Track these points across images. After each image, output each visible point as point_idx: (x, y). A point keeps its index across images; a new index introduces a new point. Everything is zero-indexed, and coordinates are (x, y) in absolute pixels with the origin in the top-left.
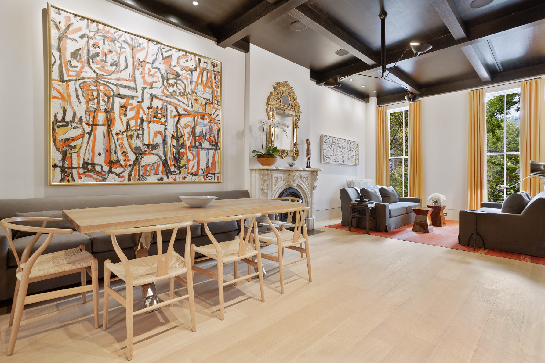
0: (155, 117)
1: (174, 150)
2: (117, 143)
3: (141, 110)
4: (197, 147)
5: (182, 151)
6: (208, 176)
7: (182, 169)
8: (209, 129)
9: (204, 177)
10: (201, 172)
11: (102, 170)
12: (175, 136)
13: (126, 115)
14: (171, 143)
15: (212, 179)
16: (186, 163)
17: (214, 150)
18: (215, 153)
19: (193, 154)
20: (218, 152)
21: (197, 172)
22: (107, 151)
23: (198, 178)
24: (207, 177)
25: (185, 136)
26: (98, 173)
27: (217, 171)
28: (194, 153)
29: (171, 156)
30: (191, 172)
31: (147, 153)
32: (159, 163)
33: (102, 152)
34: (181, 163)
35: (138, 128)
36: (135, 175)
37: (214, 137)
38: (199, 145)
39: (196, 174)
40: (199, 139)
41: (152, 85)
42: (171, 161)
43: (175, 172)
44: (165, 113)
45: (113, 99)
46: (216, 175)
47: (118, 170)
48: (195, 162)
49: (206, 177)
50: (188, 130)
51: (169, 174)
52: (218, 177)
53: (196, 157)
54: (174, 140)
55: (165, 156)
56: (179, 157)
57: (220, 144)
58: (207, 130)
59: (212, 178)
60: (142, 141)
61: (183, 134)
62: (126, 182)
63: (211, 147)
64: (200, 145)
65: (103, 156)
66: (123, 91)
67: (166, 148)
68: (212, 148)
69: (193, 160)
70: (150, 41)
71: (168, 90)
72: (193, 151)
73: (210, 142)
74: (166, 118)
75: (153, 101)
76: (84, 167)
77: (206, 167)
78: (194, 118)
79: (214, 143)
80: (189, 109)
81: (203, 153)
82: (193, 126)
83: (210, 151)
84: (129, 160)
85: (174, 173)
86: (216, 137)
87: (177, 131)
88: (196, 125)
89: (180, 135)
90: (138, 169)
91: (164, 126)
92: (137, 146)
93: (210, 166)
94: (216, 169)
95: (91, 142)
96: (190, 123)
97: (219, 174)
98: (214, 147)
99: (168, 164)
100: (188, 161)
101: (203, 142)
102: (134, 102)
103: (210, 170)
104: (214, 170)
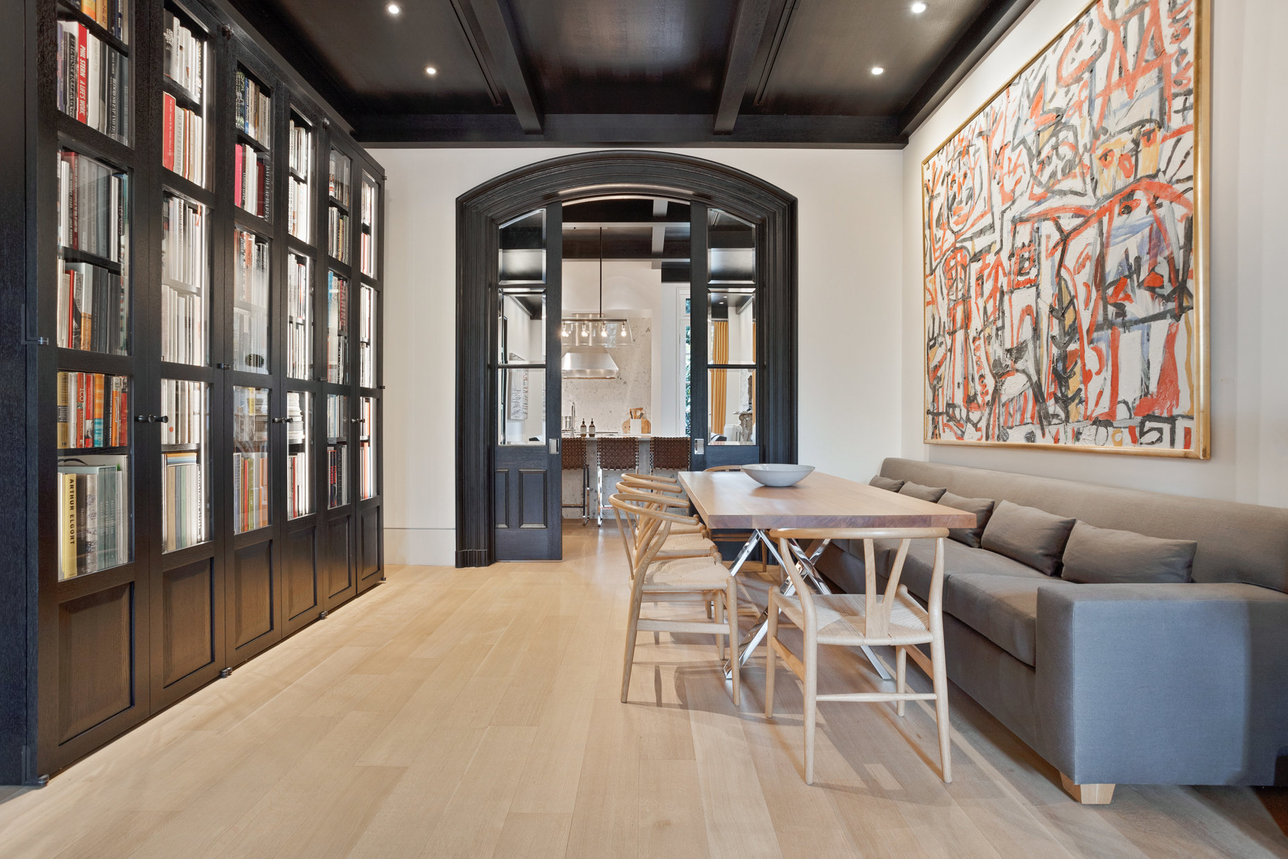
0: (1020, 273)
1: (1055, 351)
2: (974, 358)
3: (1000, 268)
4: (1111, 325)
5: (1073, 347)
6: (1145, 429)
7: (1072, 407)
8: (1150, 236)
9: (1131, 430)
10: (1122, 412)
11: (961, 418)
12: (1057, 307)
13: (982, 295)
14: (1048, 332)
15: (1160, 440)
16: (1082, 387)
17: (1168, 316)
18: (1174, 330)
19: (1098, 352)
20: (1187, 323)
21: (1112, 413)
22: (965, 378)
23: (1113, 436)
24: (1142, 434)
25: (1077, 299)
26: (958, 423)
27: (1183, 407)
28: (1103, 346)
29: (1050, 368)
30: (1094, 415)
31: (1009, 371)
32: (1027, 392)
33: (960, 381)
34: (1069, 389)
35: (997, 316)
36: (994, 426)
37: (1171, 260)
38: (1118, 315)
39: (1106, 422)
40: (1116, 293)
41: (1014, 194)
42: (1048, 385)
43: (1057, 416)
44: (1037, 252)
45: (970, 267)
46: (1181, 425)
47: (975, 416)
48: (1105, 379)
49: (1137, 434)
50: (1086, 274)
51: (1045, 423)
52: (1188, 432)
53: (1107, 361)
54: (1054, 319)
55: (1038, 372)
56: (1065, 369)
57: (1198, 286)
58: (1140, 247)
59: (1164, 437)
60: (1002, 344)
61: (1073, 293)
62: (983, 441)
63: (1158, 308)
64: (1121, 311)
65: (961, 386)
66: (980, 244)
67: (1039, 348)
68: (1162, 309)
69: (1098, 373)
70: (1010, 85)
71: (1040, 184)
72: (1098, 340)
73: (1153, 287)
74: (1037, 266)
75: (1016, 234)
76: (947, 413)
77: (1138, 394)
78: (1101, 223)
79: (1168, 289)
80: (1088, 201)
81: (1129, 341)
82: (1097, 254)
83: (1156, 325)
84: (987, 393)
85: (1055, 421)
86: (1179, 257)
87: (1060, 289)
88: (1107, 247)
89: (1066, 300)
90: (997, 411)
91: (1034, 288)
92: (997, 358)
93: (1153, 387)
94: (1178, 399)
95: (951, 364)
96: (1089, 250)
97: (1192, 418)
98: (1171, 305)
99: (1042, 394)
100: (1087, 376)
101: (1128, 297)
102: (991, 259)
103: (1154, 402)
104: (1169, 404)
